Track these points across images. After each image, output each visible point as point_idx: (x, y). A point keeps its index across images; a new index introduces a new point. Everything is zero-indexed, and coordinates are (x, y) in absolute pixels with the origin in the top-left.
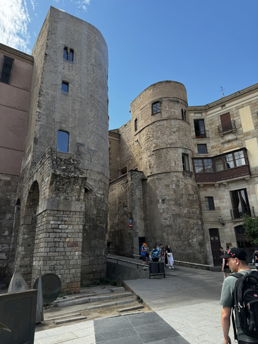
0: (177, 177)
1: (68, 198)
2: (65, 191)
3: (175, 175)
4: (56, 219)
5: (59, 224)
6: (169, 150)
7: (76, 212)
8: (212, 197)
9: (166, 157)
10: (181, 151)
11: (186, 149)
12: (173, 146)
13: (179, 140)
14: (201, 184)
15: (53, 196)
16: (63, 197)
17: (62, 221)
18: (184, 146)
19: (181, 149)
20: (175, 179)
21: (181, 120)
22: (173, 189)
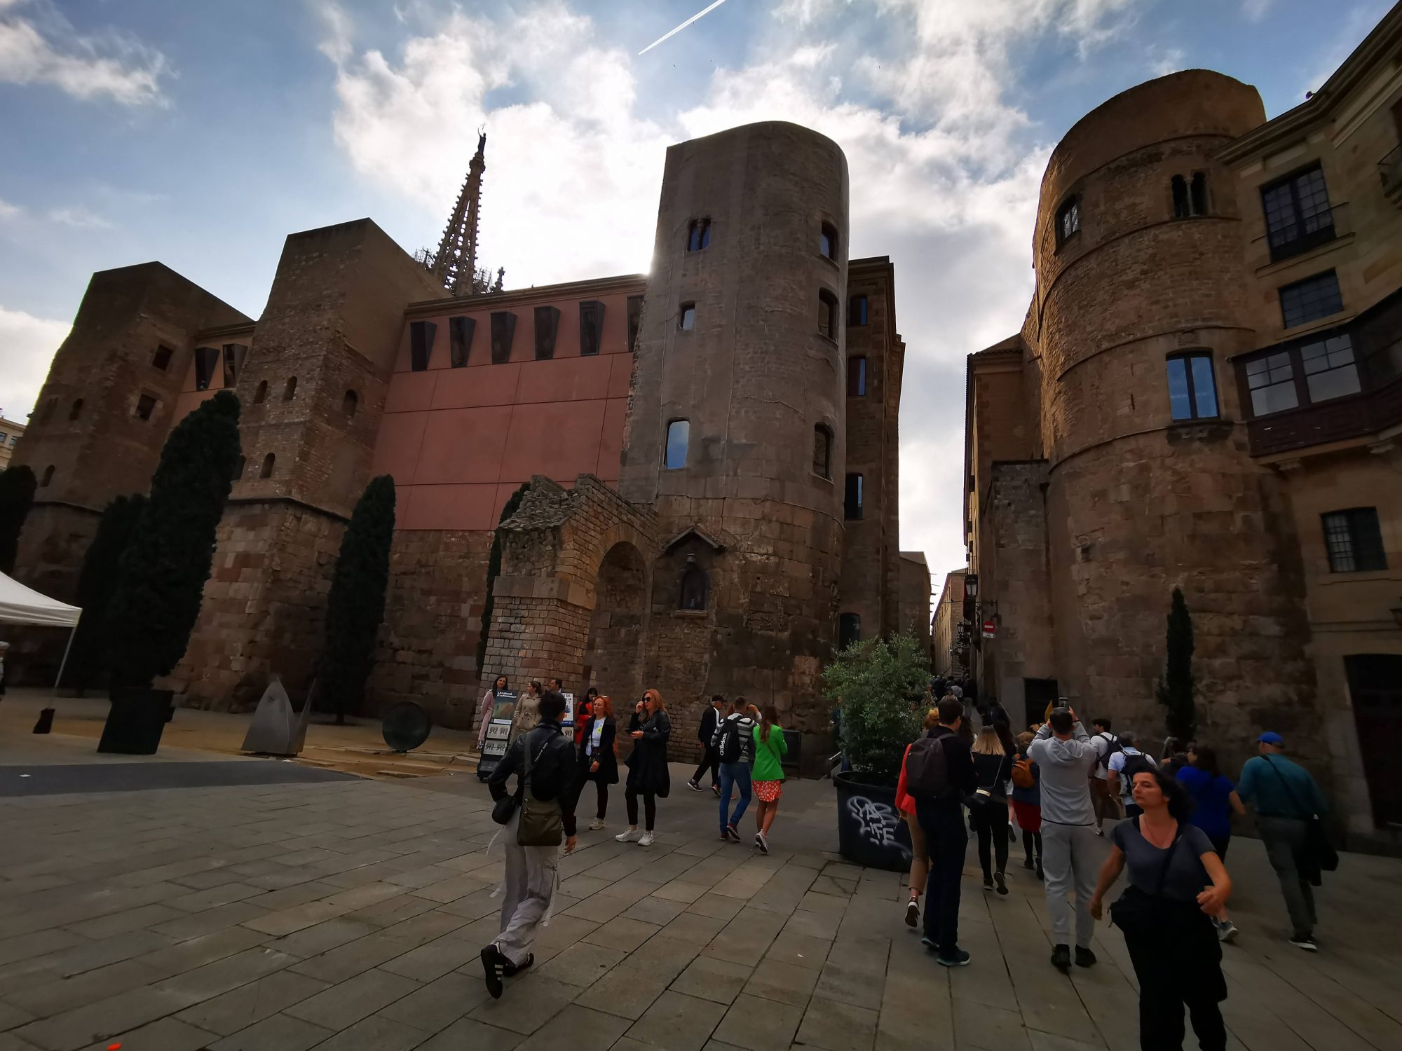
0: (1138, 454)
1: (533, 572)
2: (528, 560)
3: (1131, 451)
4: (507, 612)
5: (511, 624)
6: (1106, 358)
7: (542, 599)
8: (1371, 511)
9: (1098, 388)
10: (1162, 346)
11: (1192, 331)
12: (1124, 341)
13: (1154, 307)
14: (1290, 460)
15: (508, 571)
16: (525, 570)
17: (516, 617)
18: (1180, 322)
19: (1161, 339)
20: (1131, 464)
21: (1166, 223)
22: (1121, 503)
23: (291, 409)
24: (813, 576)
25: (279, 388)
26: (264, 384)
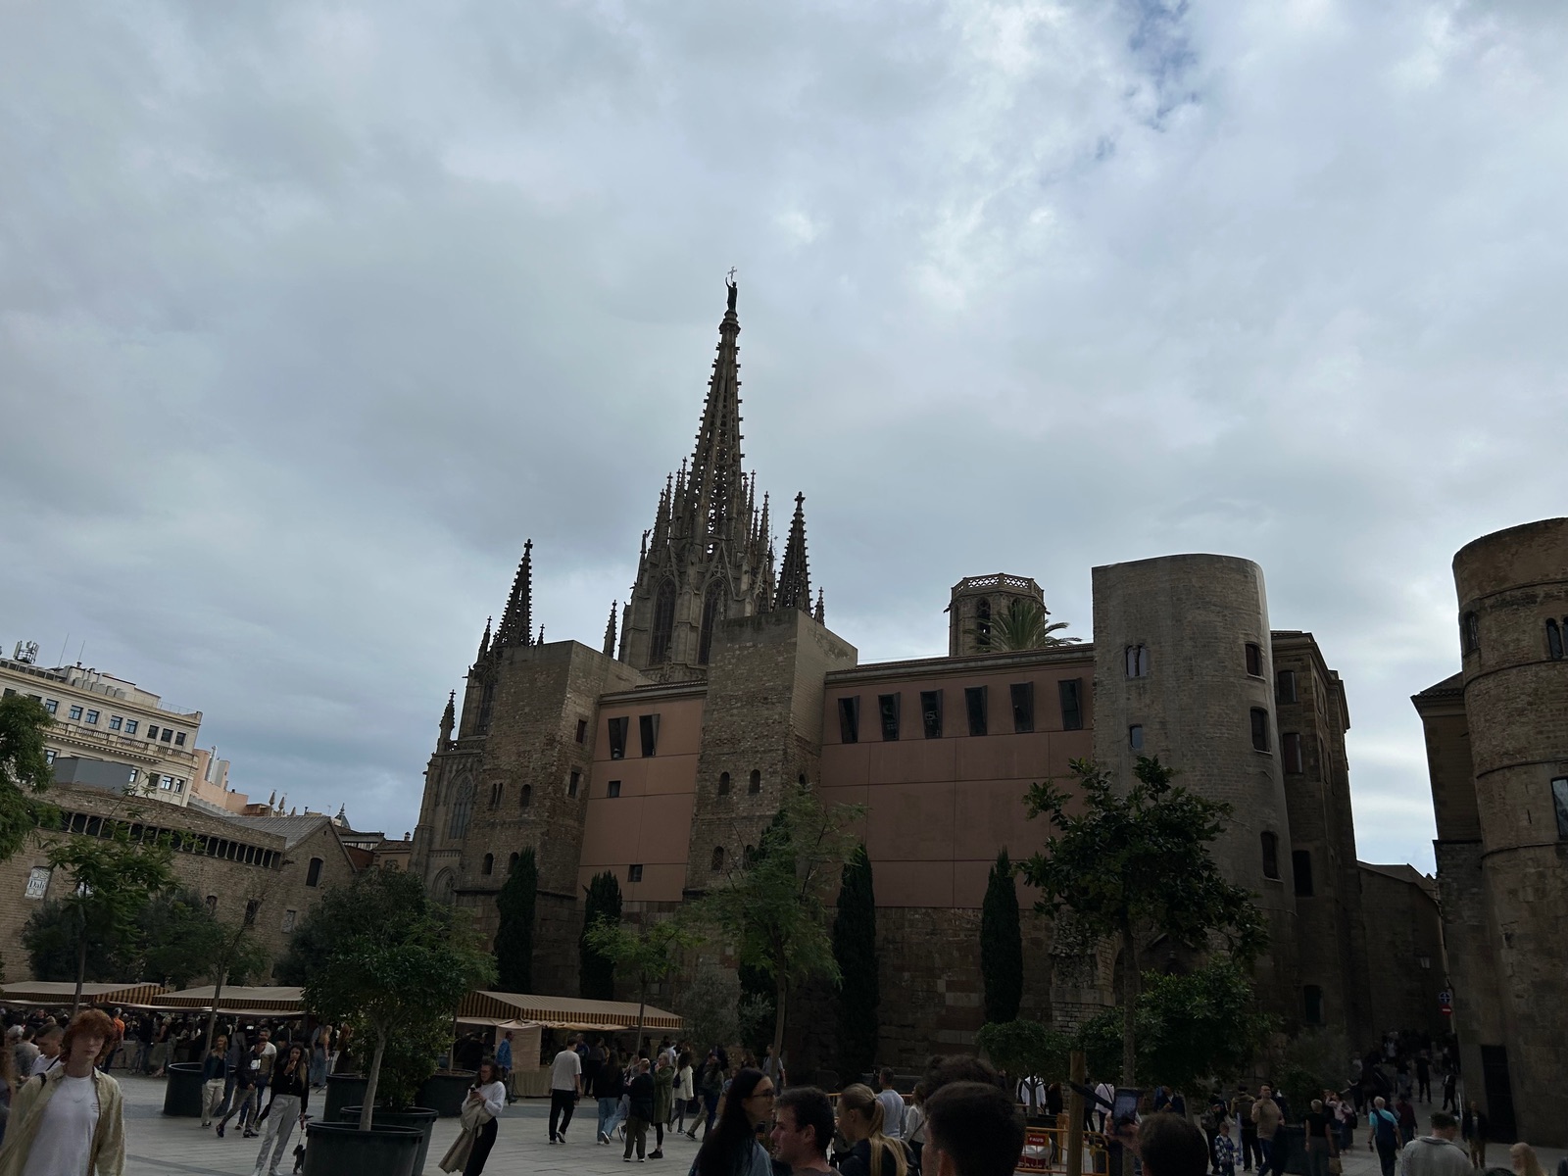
0: (1538, 863)
1: (1077, 985)
3: (1531, 859)
6: (1508, 774)
9: (1504, 798)
10: (1548, 773)
12: (1519, 762)
13: (1539, 736)
16: (1071, 983)
18: (1559, 752)
19: (1546, 766)
20: (1533, 870)
21: (1544, 662)
22: (1528, 902)
23: (760, 802)
24: (1275, 966)
25: (742, 781)
26: (726, 776)
